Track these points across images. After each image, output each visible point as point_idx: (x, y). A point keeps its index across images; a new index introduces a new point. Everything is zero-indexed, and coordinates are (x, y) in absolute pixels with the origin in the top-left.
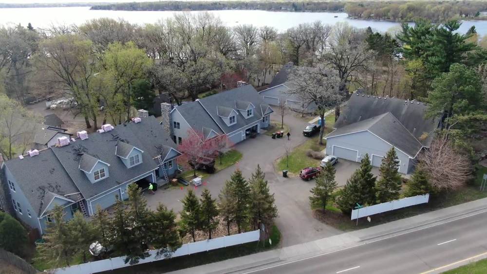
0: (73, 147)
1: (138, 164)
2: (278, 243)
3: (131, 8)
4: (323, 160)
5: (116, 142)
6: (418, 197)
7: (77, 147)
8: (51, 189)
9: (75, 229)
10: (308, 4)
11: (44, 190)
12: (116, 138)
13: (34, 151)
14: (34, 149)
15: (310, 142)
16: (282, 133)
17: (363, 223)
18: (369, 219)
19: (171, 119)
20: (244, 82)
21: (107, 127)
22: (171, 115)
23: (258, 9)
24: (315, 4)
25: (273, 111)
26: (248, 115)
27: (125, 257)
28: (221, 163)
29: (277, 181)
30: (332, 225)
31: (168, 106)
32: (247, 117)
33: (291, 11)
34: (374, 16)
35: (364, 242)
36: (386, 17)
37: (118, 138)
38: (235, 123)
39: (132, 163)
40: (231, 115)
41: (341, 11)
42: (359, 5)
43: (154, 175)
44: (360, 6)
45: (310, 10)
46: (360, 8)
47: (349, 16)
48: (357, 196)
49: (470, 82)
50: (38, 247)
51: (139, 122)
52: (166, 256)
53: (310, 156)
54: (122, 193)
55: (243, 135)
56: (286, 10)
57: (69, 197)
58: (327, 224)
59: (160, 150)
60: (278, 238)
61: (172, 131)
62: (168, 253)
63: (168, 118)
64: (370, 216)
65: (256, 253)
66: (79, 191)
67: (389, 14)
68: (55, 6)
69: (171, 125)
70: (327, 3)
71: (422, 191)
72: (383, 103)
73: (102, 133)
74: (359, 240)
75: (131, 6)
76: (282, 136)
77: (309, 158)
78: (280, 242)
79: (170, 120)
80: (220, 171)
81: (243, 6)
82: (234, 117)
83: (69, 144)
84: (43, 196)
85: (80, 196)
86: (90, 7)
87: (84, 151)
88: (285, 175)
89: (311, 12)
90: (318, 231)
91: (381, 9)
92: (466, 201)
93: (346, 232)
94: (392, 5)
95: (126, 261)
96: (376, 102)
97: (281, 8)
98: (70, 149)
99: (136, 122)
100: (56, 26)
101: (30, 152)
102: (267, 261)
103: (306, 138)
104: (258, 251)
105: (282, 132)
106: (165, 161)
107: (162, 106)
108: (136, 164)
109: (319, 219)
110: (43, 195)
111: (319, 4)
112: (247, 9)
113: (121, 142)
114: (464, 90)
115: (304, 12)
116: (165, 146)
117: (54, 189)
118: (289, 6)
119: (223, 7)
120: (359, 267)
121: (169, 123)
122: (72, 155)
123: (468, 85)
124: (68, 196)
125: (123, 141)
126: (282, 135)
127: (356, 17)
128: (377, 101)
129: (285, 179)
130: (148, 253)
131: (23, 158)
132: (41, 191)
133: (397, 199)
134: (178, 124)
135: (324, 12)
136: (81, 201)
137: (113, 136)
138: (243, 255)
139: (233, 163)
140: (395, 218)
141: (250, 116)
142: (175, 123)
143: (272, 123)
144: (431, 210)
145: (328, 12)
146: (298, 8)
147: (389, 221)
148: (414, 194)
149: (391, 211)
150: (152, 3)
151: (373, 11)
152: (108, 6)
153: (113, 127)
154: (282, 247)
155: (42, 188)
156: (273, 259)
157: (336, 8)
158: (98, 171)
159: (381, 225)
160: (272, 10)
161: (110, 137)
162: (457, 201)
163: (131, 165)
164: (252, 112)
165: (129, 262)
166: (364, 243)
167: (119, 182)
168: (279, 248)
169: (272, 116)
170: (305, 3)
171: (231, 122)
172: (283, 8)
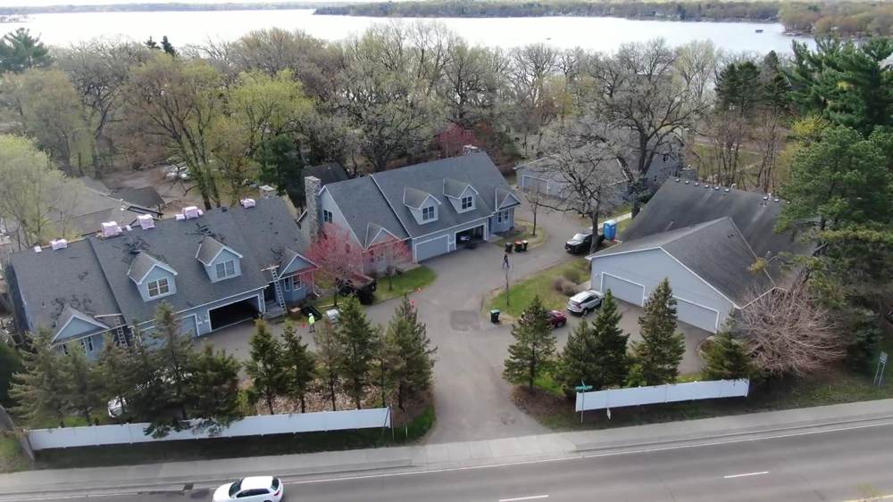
0: (126, 239)
1: (233, 276)
2: (422, 435)
3: (382, 12)
4: (572, 298)
5: (202, 238)
6: (723, 382)
7: (131, 241)
8: (75, 304)
9: (66, 369)
10: (709, 6)
11: (62, 304)
12: (204, 230)
13: (59, 241)
14: (60, 239)
15: (573, 263)
16: (526, 245)
17: (597, 419)
18: (609, 414)
19: (319, 206)
20: (473, 148)
21: (189, 211)
22: (319, 198)
23: (609, 15)
24: (722, 6)
25: (519, 203)
26: (464, 207)
27: (147, 425)
28: (391, 289)
29: (477, 328)
30: (537, 415)
31: (314, 182)
32: (460, 211)
33: (673, 19)
34: (838, 31)
35: (582, 454)
36: (864, 33)
37: (206, 230)
38: (436, 219)
39: (221, 274)
40: (425, 204)
41: (775, 20)
42: (810, 8)
43: (261, 298)
44: (812, 11)
45: (710, 17)
46: (812, 14)
47: (787, 31)
48: (578, 367)
49: (857, 163)
50: (14, 390)
51: (252, 207)
52: (212, 430)
53: (559, 289)
54: (198, 323)
55: (449, 243)
56: (663, 18)
57: (101, 320)
58: (528, 413)
59: (279, 257)
60: (425, 428)
61: (321, 225)
62: (218, 428)
63: (315, 203)
64: (611, 409)
65: (376, 447)
66: (120, 312)
67: (869, 27)
68: (259, 7)
69: (319, 214)
70: (747, 5)
71: (726, 371)
72: (722, 198)
73: (180, 220)
74: (573, 448)
75: (381, 9)
76: (525, 250)
77: (557, 292)
78: (426, 436)
79: (317, 206)
80: (383, 301)
81: (583, 10)
82: (432, 209)
83: (120, 235)
84: (59, 315)
85: (118, 319)
86: (314, 10)
87: (143, 249)
88: (495, 319)
89: (712, 21)
90: (505, 423)
91: (853, 17)
92: (832, 401)
93: (558, 432)
94: (878, 8)
95: (148, 431)
96: (707, 196)
97: (654, 13)
98: (118, 241)
99: (246, 206)
100: (216, 42)
101: (54, 243)
102: (388, 463)
103: (569, 255)
104: (381, 445)
105: (525, 242)
106: (283, 276)
107: (306, 182)
108: (227, 277)
109: (517, 405)
110: (59, 312)
111: (731, 5)
112: (589, 15)
113: (210, 238)
114: (842, 179)
115: (698, 20)
116: (288, 251)
117: (79, 304)
118: (671, 10)
119: (545, 12)
120: (546, 496)
121: (316, 213)
122: (121, 254)
123: (852, 169)
124: (101, 318)
125: (213, 236)
126: (525, 248)
127: (801, 32)
128: (710, 195)
129: (493, 325)
130: (188, 423)
131: (40, 251)
132: (58, 305)
133: (673, 381)
134: (330, 214)
135: (739, 21)
136: (119, 329)
137: (199, 227)
138: (351, 448)
139: (411, 290)
140: (665, 417)
141: (469, 209)
142: (325, 211)
143: (519, 224)
144: (747, 412)
145: (748, 22)
146: (686, 14)
147: (650, 422)
148: (714, 377)
149: (664, 403)
150: (419, 3)
151: (837, 20)
152: (343, 8)
153: (201, 212)
154: (423, 444)
155: (61, 303)
156: (401, 462)
157: (764, 15)
158: (155, 282)
159: (631, 428)
160: (637, 19)
161: (193, 228)
162: (813, 400)
163: (219, 277)
164: (473, 202)
165: (153, 433)
166: (579, 456)
167: (191, 302)
168: (419, 445)
169: (518, 212)
170: (702, 5)
171: (425, 218)
172: (657, 14)
